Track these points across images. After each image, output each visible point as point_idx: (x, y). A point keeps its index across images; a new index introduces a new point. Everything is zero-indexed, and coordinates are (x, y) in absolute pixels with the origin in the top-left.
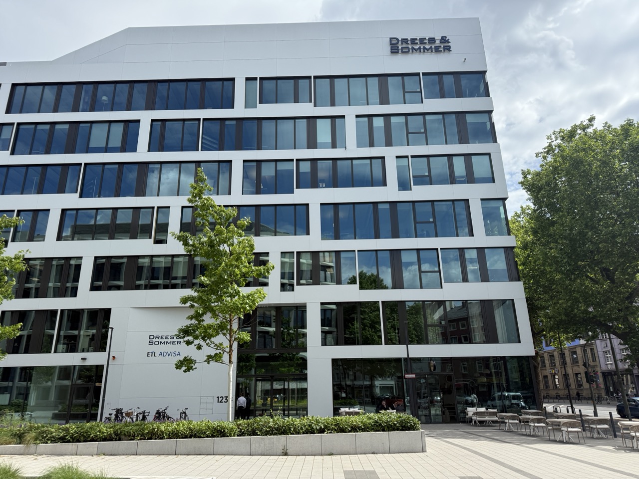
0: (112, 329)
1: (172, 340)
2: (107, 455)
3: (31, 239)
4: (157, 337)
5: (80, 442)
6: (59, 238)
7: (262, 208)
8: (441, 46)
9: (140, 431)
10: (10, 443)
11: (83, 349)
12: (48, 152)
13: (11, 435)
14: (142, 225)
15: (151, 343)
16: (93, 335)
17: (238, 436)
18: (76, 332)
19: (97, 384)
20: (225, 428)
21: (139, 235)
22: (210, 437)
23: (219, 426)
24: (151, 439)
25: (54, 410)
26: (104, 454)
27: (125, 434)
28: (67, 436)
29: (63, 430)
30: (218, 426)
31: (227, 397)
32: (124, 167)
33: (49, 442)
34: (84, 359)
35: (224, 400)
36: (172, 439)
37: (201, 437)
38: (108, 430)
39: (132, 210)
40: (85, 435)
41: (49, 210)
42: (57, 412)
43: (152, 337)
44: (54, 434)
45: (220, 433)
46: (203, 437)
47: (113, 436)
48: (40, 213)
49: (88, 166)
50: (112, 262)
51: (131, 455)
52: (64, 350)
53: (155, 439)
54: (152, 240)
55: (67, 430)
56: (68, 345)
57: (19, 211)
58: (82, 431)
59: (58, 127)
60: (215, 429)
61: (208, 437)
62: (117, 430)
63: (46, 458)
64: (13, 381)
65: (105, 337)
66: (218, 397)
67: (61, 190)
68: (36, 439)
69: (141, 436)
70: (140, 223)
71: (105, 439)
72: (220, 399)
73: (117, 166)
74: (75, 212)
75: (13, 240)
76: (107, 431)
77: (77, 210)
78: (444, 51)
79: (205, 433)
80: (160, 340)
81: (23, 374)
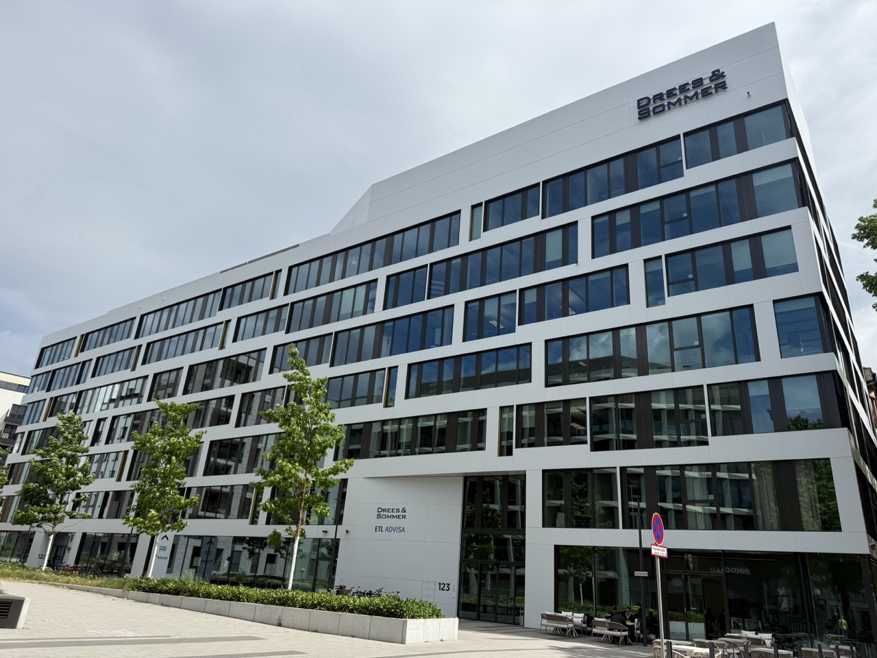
1: (398, 514)
4: (384, 510)
8: (710, 87)
11: (327, 522)
15: (379, 516)
21: (374, 399)
31: (449, 585)
34: (325, 532)
35: (446, 588)
39: (369, 374)
43: (380, 510)
49: (339, 334)
54: (382, 404)
57: (289, 386)
66: (440, 584)
67: (318, 362)
70: (375, 388)
72: (442, 586)
78: (716, 91)
80: (387, 514)
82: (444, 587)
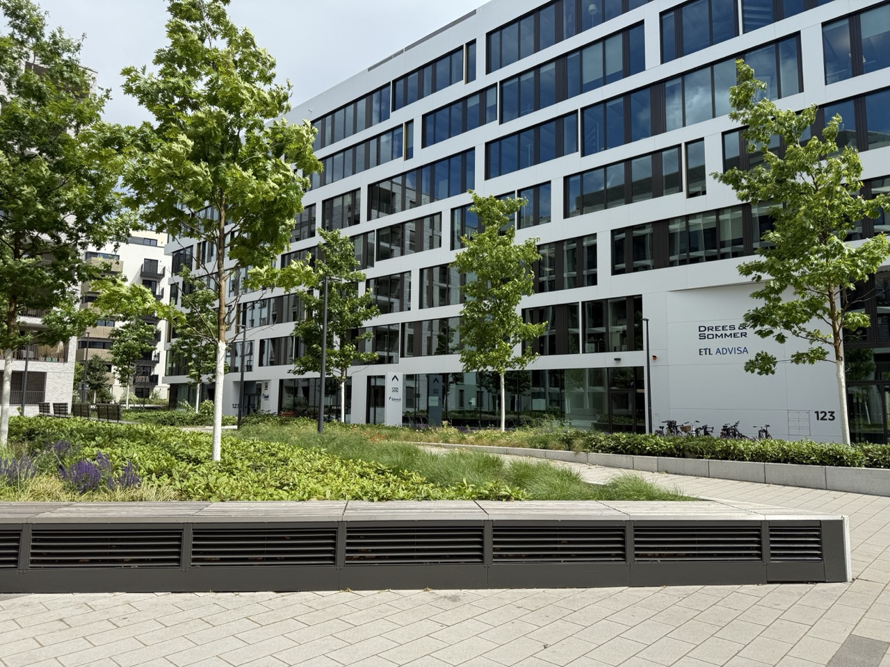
0: (647, 320)
1: (733, 332)
2: (671, 473)
3: (536, 223)
4: (710, 329)
5: (635, 454)
6: (566, 215)
7: (867, 98)
9: (709, 448)
10: (559, 449)
11: (615, 348)
12: (537, 107)
13: (559, 440)
14: (667, 177)
15: (702, 337)
16: (624, 332)
17: (866, 466)
18: (602, 330)
19: (639, 391)
20: (842, 454)
21: (664, 191)
22: (818, 464)
23: (832, 450)
24: (727, 459)
25: (594, 420)
26: (667, 472)
27: (689, 450)
28: (618, 446)
29: (613, 439)
30: (830, 450)
31: (833, 413)
32: (632, 99)
33: (600, 451)
34: (618, 360)
35: (828, 416)
36: (757, 461)
37: (802, 463)
38: (668, 443)
39: (650, 156)
40: (640, 447)
41: (549, 182)
42: (596, 422)
43: (702, 329)
44: (603, 443)
45: (835, 459)
46: (806, 464)
47: (675, 451)
48: (541, 188)
49: (585, 111)
50: (634, 235)
51: (701, 477)
52: (593, 350)
53: (733, 460)
54: (684, 193)
55: (617, 439)
56: (596, 343)
57: (519, 191)
58: (635, 442)
59: (543, 70)
60: (825, 453)
61: (813, 463)
62: (678, 444)
63: (600, 469)
64: (544, 386)
65: (639, 332)
66: (817, 412)
67: (559, 153)
68: (585, 446)
69: (713, 454)
70: (664, 174)
71: (664, 454)
72: (821, 416)
73: (621, 100)
74: (579, 177)
75: (519, 228)
76: (665, 444)
77: (581, 173)
79: (809, 458)
80: (714, 332)
81: (553, 379)
82: (825, 416)
